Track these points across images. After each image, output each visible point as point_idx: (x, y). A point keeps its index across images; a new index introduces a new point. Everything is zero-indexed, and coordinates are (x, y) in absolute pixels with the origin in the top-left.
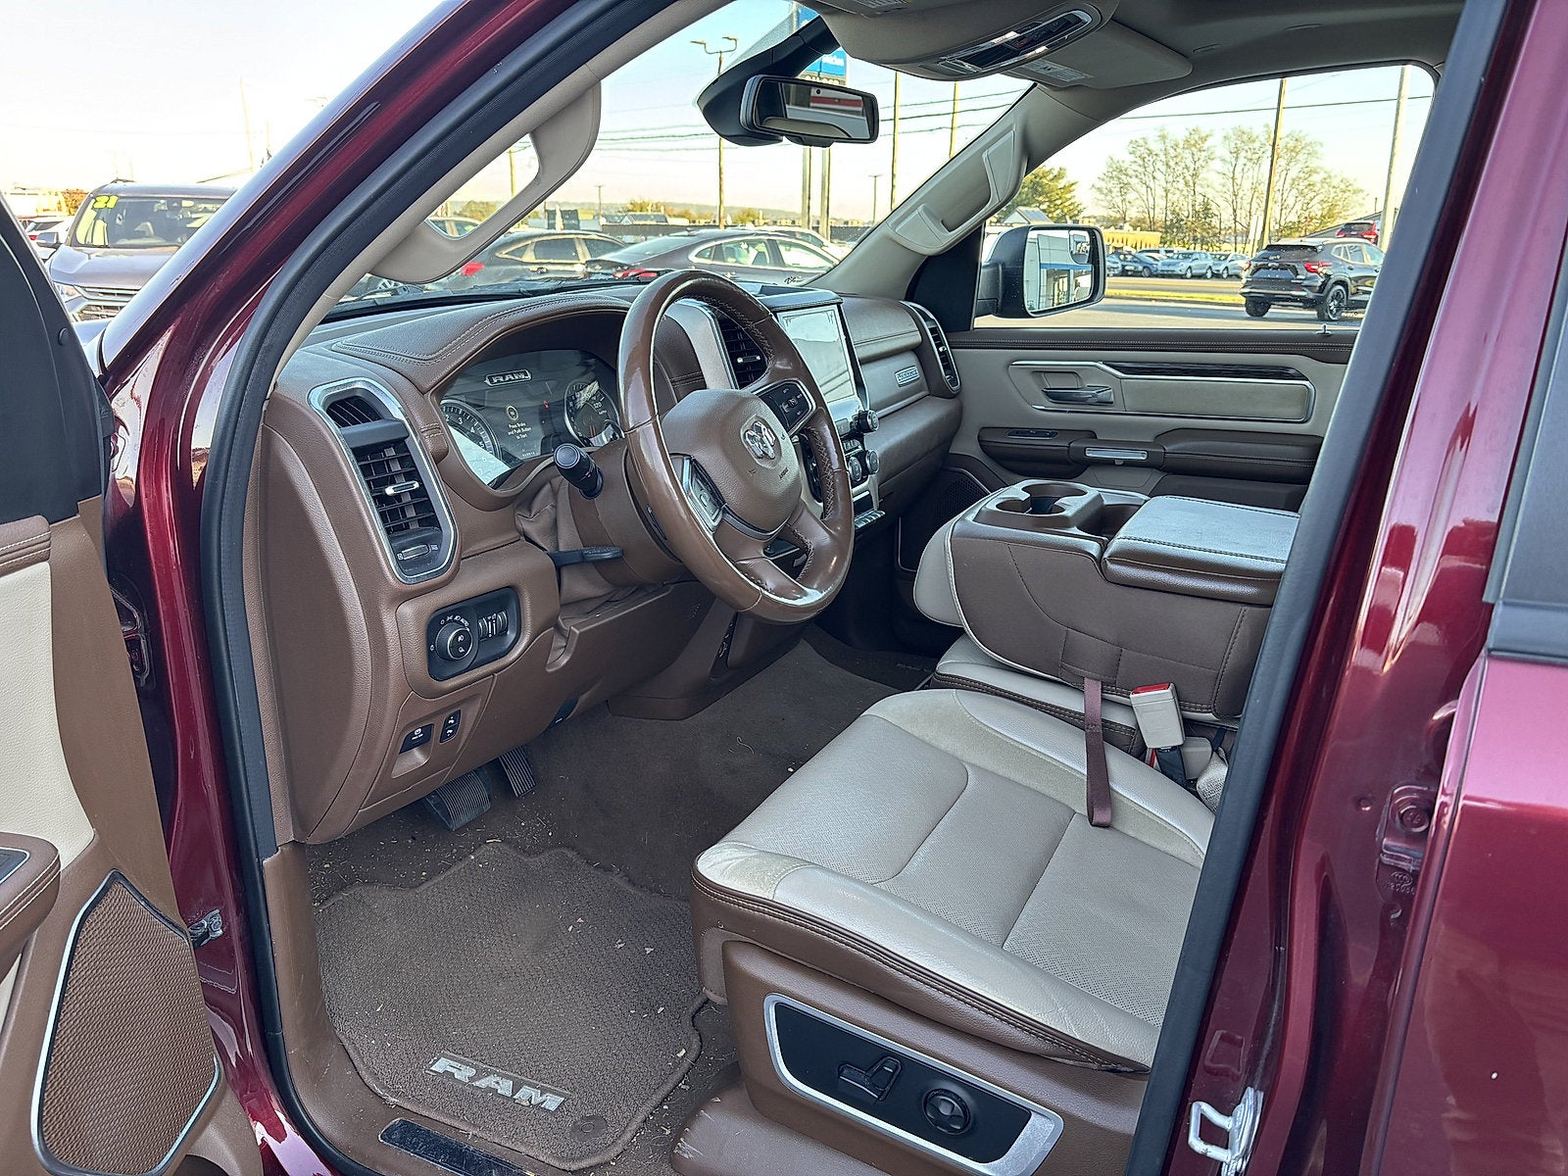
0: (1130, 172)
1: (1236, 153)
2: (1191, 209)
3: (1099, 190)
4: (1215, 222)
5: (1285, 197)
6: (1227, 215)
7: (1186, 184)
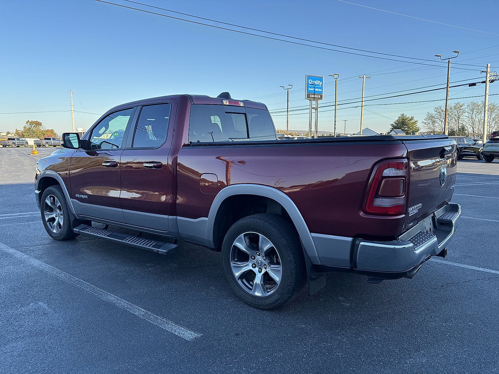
0: (435, 117)
1: (473, 110)
2: (457, 128)
3: (425, 123)
4: (466, 132)
5: (491, 124)
6: (470, 130)
7: (455, 120)
